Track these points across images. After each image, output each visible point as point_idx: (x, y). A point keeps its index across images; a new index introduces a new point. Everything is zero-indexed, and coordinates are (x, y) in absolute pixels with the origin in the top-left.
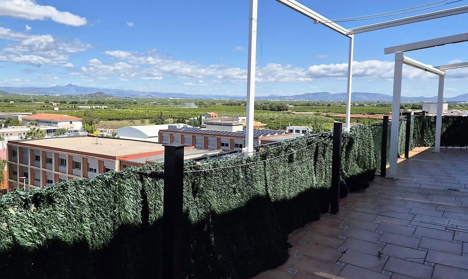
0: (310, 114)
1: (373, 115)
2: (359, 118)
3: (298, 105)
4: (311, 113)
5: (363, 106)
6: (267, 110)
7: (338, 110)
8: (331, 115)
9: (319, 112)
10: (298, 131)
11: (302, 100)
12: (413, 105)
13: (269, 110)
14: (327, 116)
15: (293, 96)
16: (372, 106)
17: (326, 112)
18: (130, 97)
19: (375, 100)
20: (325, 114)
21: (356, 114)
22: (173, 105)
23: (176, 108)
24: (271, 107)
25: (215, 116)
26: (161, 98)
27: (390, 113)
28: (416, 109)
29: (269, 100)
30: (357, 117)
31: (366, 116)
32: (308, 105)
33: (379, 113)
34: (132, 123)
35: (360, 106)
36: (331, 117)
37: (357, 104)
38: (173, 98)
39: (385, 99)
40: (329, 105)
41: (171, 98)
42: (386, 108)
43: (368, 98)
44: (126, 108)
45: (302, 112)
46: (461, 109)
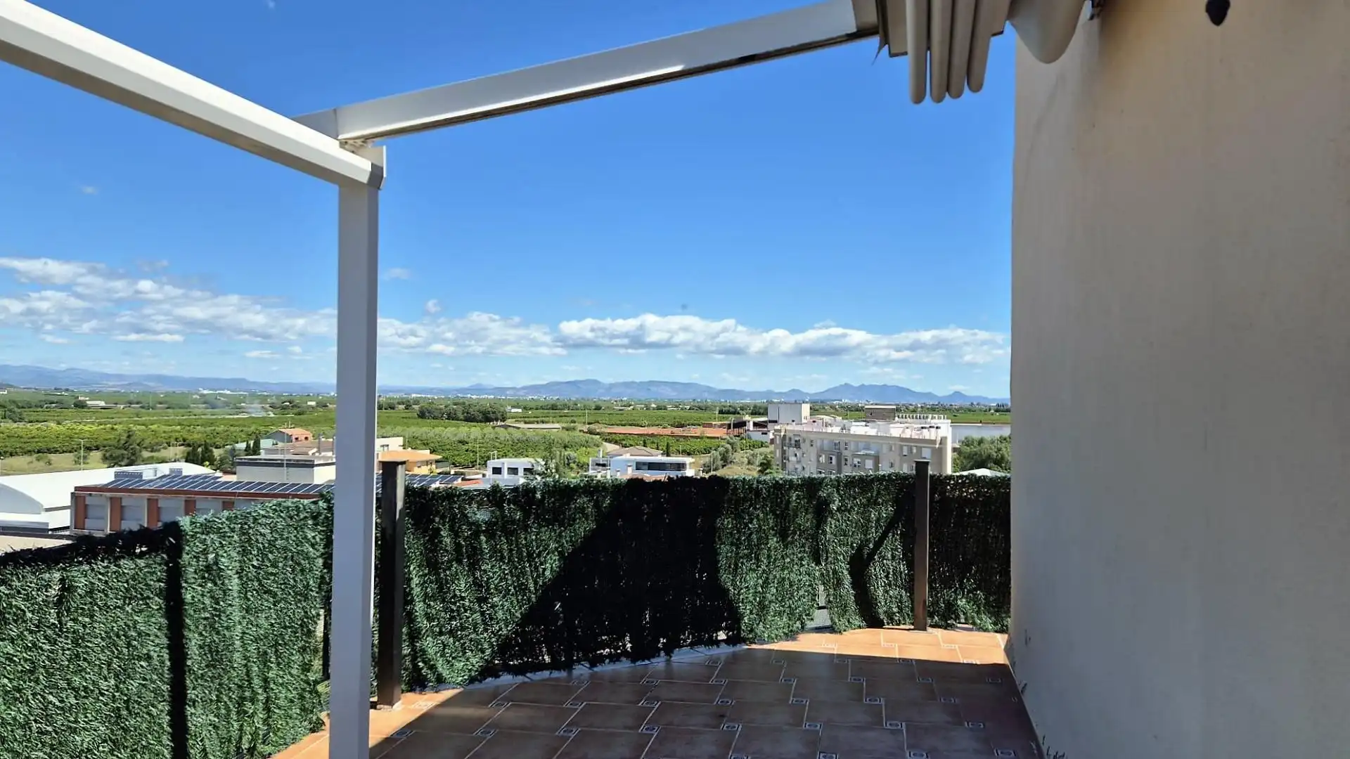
0: (554, 428)
1: (682, 427)
2: (652, 435)
3: (531, 409)
4: (557, 425)
5: (665, 409)
6: (458, 420)
7: (615, 419)
8: (598, 431)
9: (575, 422)
10: (513, 471)
11: (542, 397)
12: (755, 407)
13: (461, 420)
14: (591, 432)
15: (524, 388)
16: (682, 409)
17: (589, 424)
18: (71, 388)
19: (688, 397)
20: (585, 428)
21: (649, 425)
22: (203, 410)
23: (209, 417)
24: (468, 413)
25: (306, 438)
26: (174, 390)
27: (714, 423)
28: (760, 414)
29: (469, 396)
30: (650, 433)
31: (668, 431)
32: (554, 407)
33: (692, 425)
34: (42, 463)
35: (659, 408)
36: (598, 434)
37: (653, 406)
38: (211, 392)
39: (706, 395)
40: (598, 408)
41: (205, 392)
42: (705, 415)
43: (674, 394)
44: (41, 418)
45: (538, 422)
46: (832, 413)
